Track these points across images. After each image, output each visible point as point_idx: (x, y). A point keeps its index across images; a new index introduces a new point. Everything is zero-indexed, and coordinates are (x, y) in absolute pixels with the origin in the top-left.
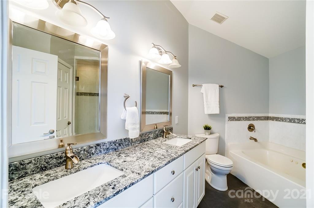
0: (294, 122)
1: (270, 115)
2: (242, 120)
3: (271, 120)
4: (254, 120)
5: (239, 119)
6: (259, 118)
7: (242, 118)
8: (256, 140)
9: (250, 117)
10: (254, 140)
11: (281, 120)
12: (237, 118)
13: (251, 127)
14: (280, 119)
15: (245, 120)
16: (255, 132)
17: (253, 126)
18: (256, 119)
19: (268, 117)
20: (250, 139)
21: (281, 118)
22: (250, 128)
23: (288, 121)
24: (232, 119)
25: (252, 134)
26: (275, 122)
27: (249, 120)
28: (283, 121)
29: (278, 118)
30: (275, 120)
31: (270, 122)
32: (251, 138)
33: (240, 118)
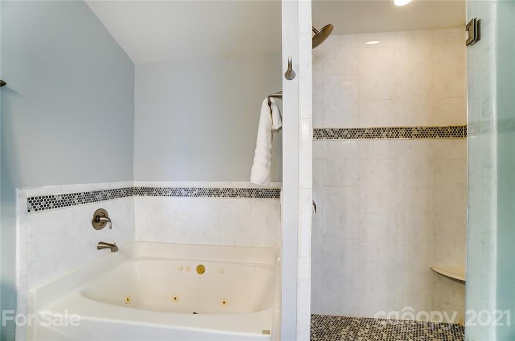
0: (180, 195)
1: (137, 184)
2: (76, 201)
3: (138, 194)
4: (105, 198)
5: (67, 201)
6: (116, 193)
7: (76, 196)
8: (113, 247)
9: (97, 193)
10: (110, 249)
11: (158, 194)
12: (60, 198)
13: (99, 217)
14: (155, 192)
15: (83, 201)
16: (111, 228)
17: (105, 215)
18: (110, 195)
19: (132, 189)
20: (99, 248)
21: (157, 189)
22: (99, 220)
23: (169, 194)
24: (43, 203)
25: (104, 234)
26: (146, 198)
27: (96, 200)
28: (161, 194)
29: (152, 189)
30: (146, 193)
31: (136, 198)
32: (102, 246)
33: (71, 196)
